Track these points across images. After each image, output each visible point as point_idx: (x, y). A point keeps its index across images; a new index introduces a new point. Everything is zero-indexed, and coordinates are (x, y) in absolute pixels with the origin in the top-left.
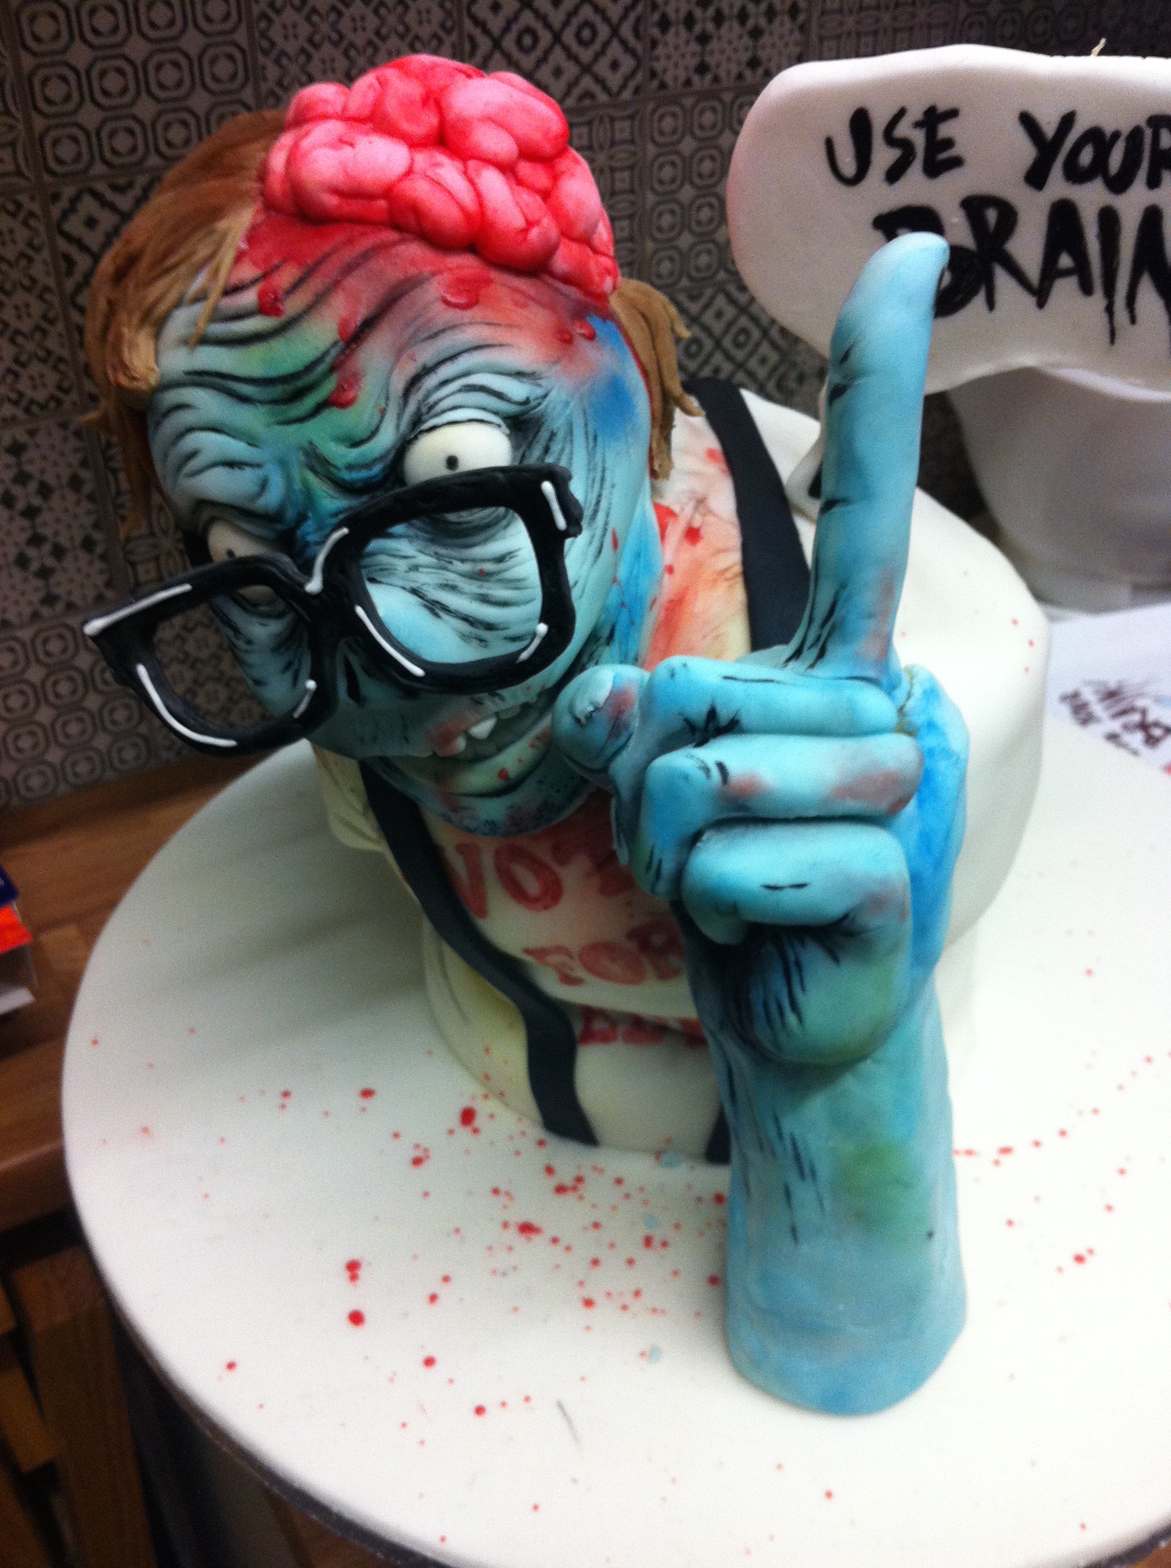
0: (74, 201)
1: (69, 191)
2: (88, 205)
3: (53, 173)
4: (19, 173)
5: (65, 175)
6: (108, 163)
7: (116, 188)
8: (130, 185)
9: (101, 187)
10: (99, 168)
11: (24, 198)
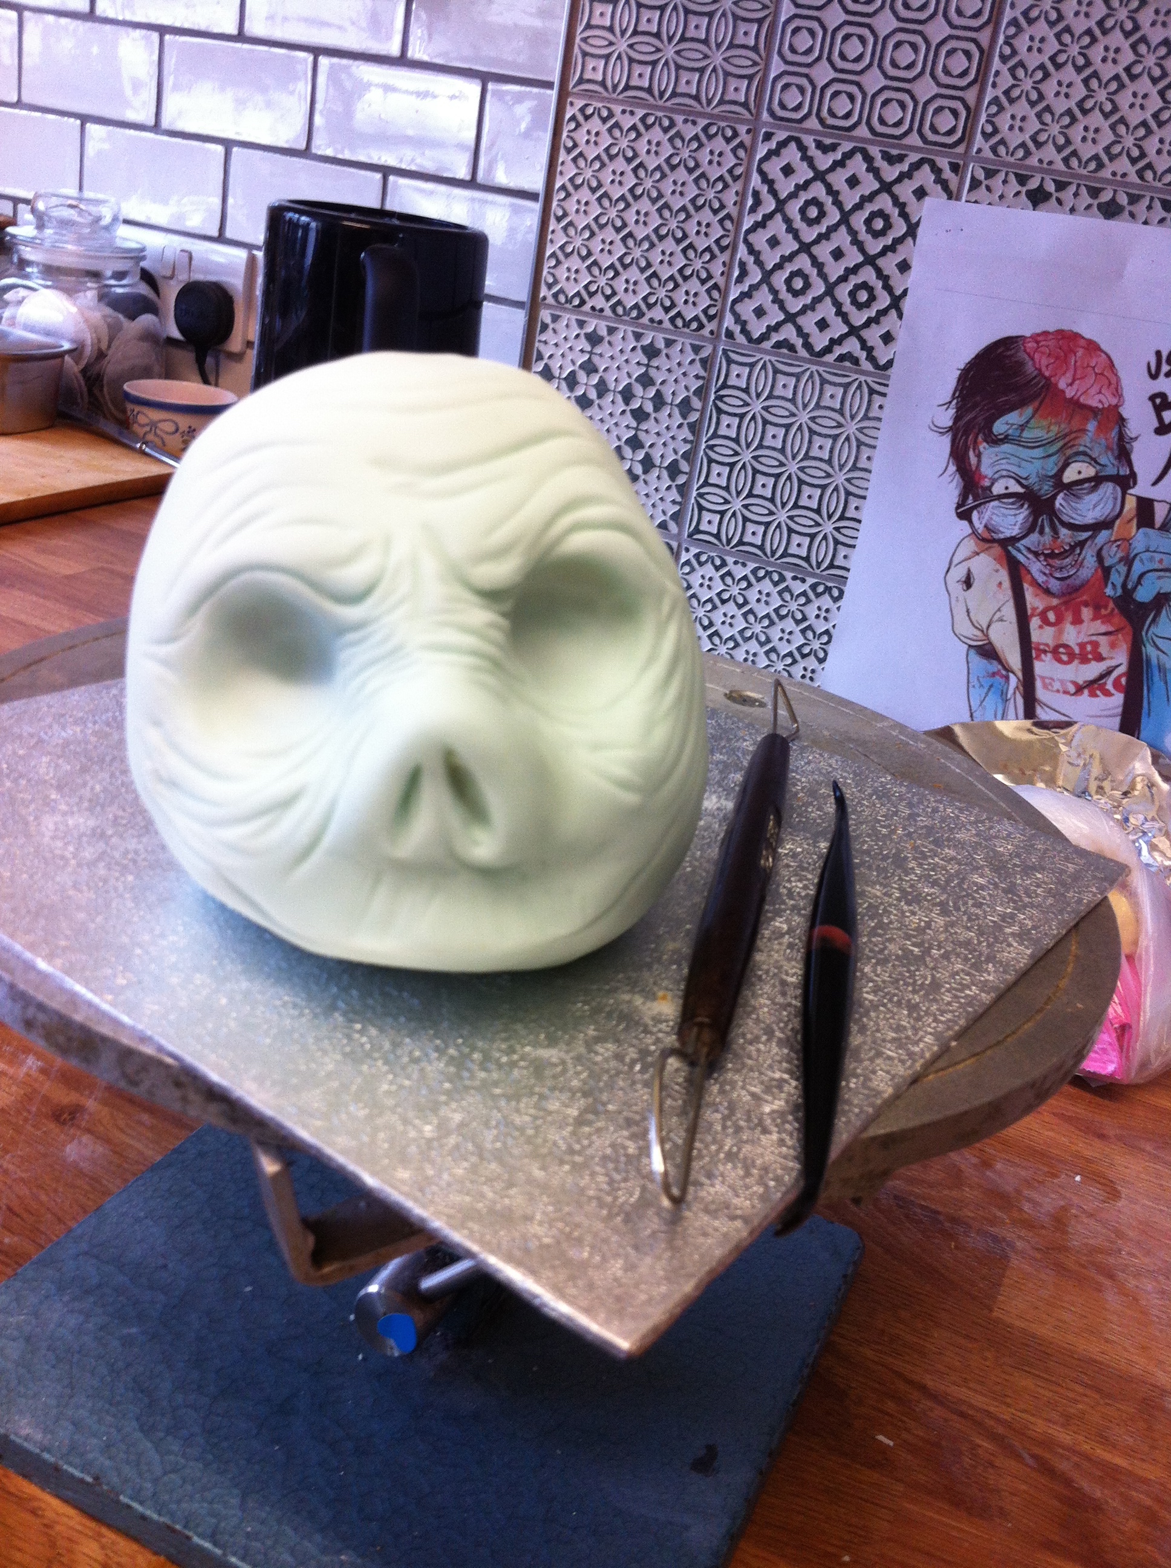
0: (783, 144)
1: (781, 135)
2: (792, 154)
3: (772, 113)
4: (745, 105)
5: (782, 119)
6: (822, 121)
7: (819, 145)
8: (833, 147)
9: (809, 141)
10: (813, 123)
11: (742, 129)
